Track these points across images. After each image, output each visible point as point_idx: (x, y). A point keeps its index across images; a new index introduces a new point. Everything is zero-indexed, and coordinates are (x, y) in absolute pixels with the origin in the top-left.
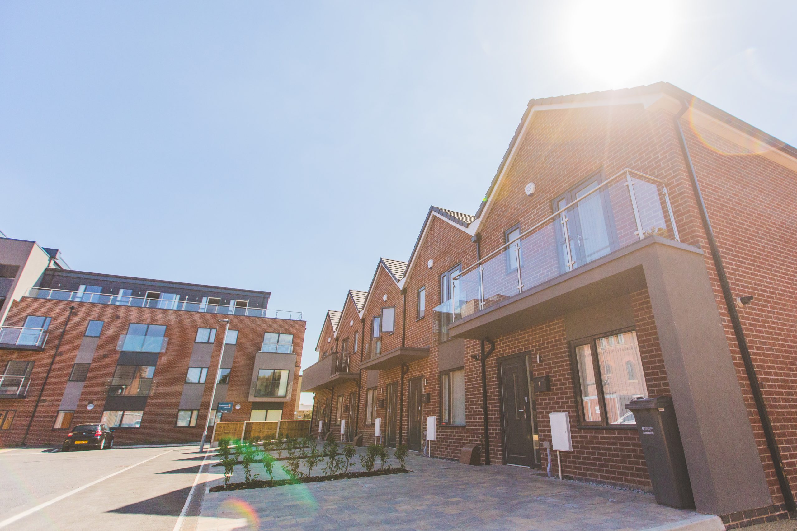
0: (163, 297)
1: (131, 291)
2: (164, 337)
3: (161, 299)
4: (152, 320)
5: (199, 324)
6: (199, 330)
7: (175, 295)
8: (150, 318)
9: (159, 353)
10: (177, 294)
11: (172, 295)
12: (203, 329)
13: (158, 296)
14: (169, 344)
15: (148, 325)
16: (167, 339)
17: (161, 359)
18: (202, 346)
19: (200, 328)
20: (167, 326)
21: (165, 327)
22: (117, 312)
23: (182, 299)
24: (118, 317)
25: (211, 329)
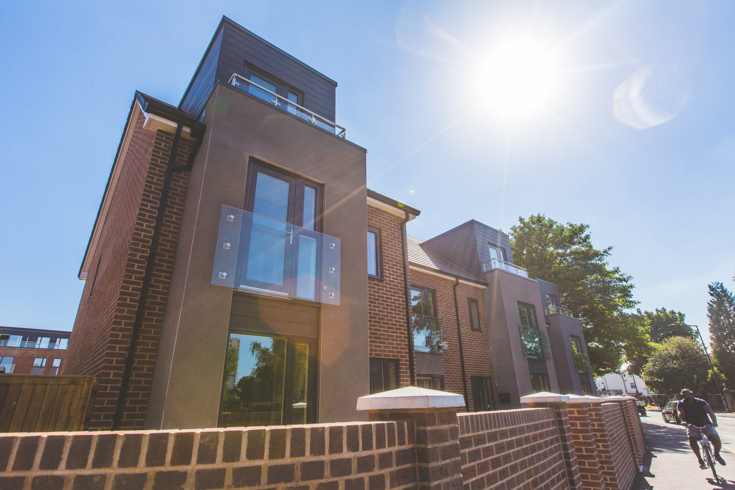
5: (35, 356)
6: (36, 359)
7: (19, 336)
10: (21, 335)
11: (17, 336)
12: (38, 359)
14: (16, 368)
16: (14, 365)
18: (36, 369)
19: (36, 358)
20: (14, 357)
21: (13, 358)
23: (24, 339)
25: (43, 358)
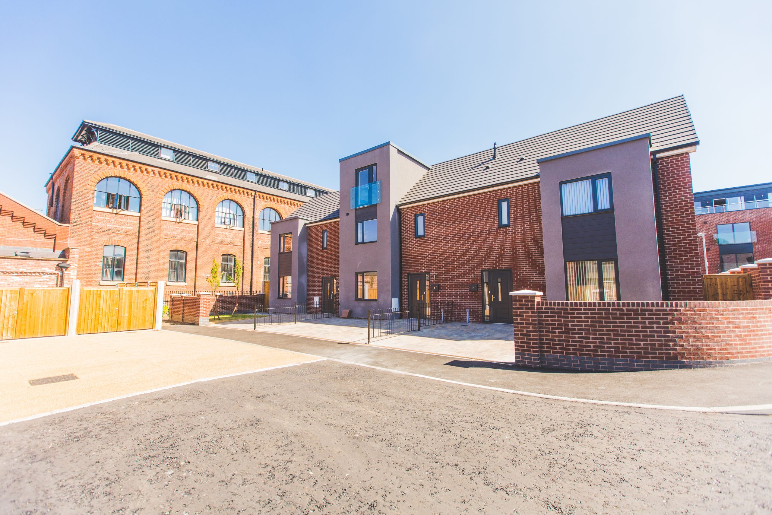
0: (728, 202)
1: (700, 202)
2: (750, 230)
3: (728, 204)
4: (733, 220)
8: (731, 219)
9: (751, 243)
13: (724, 202)
15: (733, 224)
17: (755, 247)
22: (704, 219)
24: (705, 223)
